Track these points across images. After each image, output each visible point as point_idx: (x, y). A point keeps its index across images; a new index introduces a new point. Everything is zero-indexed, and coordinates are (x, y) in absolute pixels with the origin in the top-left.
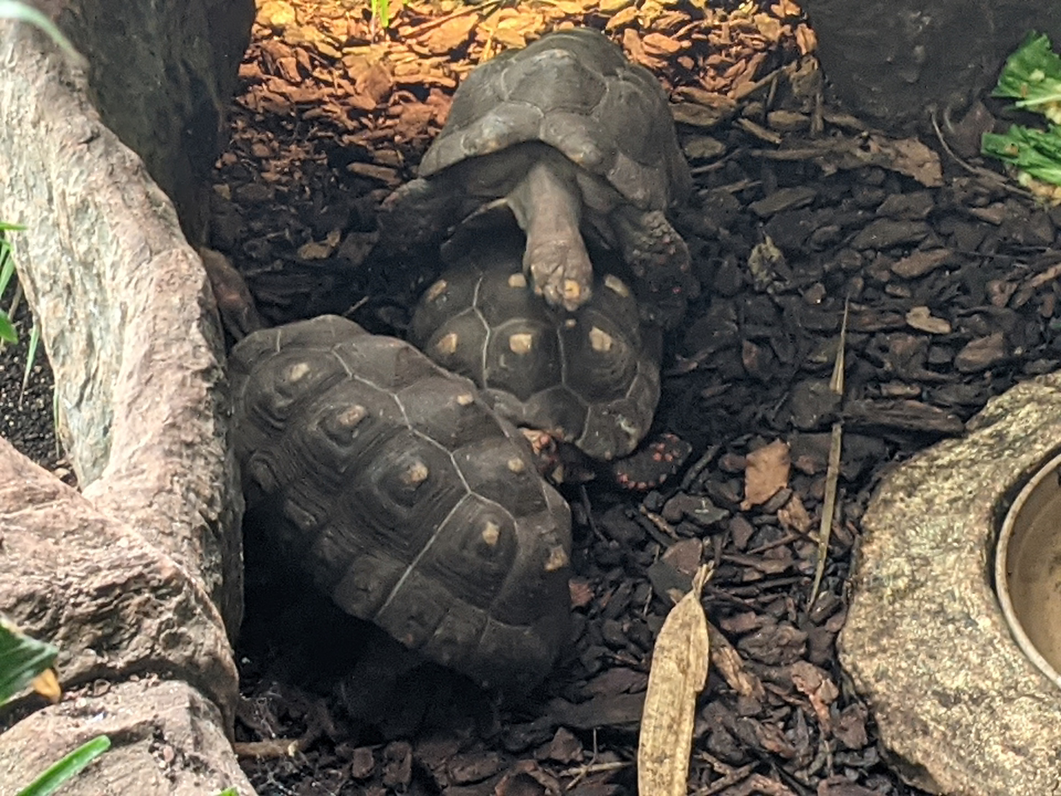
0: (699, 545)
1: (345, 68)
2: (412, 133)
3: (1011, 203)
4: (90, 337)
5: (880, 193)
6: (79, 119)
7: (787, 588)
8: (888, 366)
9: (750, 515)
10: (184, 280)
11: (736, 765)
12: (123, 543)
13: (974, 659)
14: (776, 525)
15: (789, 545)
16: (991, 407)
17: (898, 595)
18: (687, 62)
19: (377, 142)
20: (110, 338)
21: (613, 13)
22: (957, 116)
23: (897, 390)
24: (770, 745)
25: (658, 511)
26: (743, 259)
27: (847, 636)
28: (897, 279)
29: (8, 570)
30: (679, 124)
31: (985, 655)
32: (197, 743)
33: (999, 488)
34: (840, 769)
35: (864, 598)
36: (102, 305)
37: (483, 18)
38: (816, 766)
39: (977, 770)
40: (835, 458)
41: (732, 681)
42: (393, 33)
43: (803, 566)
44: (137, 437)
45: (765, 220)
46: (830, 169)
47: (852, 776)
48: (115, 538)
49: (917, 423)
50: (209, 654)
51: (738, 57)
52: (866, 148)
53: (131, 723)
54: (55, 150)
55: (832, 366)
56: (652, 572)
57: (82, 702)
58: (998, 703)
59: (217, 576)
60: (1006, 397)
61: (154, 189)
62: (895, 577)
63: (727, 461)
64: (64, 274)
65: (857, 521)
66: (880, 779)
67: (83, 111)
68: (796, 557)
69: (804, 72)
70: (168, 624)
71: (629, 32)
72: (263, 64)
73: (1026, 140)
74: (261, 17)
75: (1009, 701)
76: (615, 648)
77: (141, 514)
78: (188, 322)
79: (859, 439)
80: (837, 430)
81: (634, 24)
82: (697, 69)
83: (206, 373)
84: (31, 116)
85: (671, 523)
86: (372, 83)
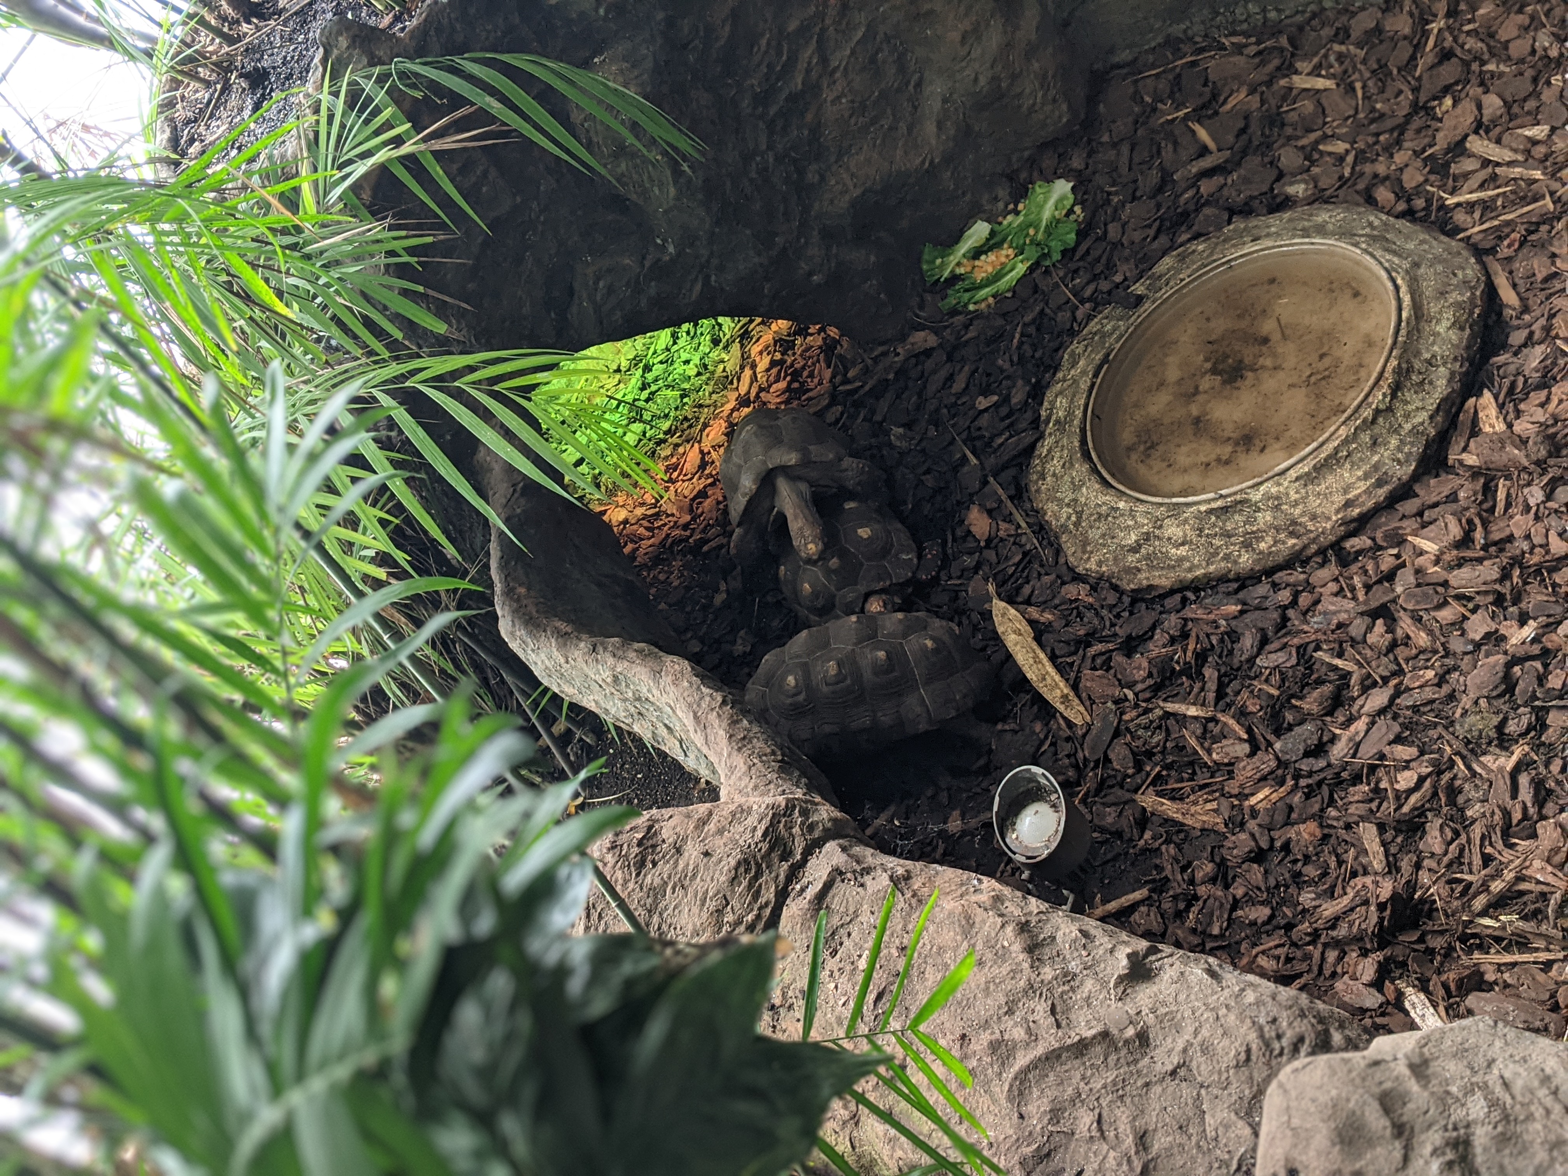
0: (978, 577)
1: (665, 512)
2: (714, 514)
3: (975, 323)
4: (666, 725)
5: (920, 367)
6: (582, 645)
7: (1030, 562)
8: (987, 434)
9: (988, 546)
10: (682, 672)
11: (1075, 653)
12: (755, 807)
13: (1131, 523)
14: (1002, 540)
15: (1014, 543)
16: (1043, 413)
17: (1077, 524)
18: (796, 385)
19: (704, 531)
20: (674, 719)
21: (749, 392)
22: (921, 307)
23: (1000, 441)
24: (1082, 632)
25: (950, 578)
26: (890, 445)
27: (1071, 559)
28: (959, 395)
29: (720, 861)
30: (815, 414)
31: (1134, 517)
32: (858, 862)
33: (1077, 444)
34: (1118, 616)
35: (1064, 538)
36: (657, 709)
37: (700, 442)
38: (1108, 624)
39: (1174, 567)
40: (1000, 491)
41: (1042, 619)
42: (671, 481)
43: (1028, 547)
44: (721, 754)
45: (884, 421)
46: (891, 376)
47: (1126, 614)
48: (750, 808)
49: (1021, 447)
50: (830, 820)
51: (814, 364)
52: (898, 354)
53: (825, 877)
54: (584, 666)
55: (965, 455)
56: (970, 605)
57: (798, 887)
58: (1157, 532)
59: (804, 780)
60: (1046, 404)
61: (636, 645)
62: (1069, 518)
63: (959, 532)
64: (633, 709)
65: (1033, 510)
66: (1138, 605)
67: (580, 640)
68: (1021, 546)
69: (845, 346)
70: (803, 823)
71: (762, 395)
72: (632, 541)
73: (958, 291)
74: (614, 523)
75: (1161, 527)
76: (984, 649)
77: (751, 785)
78: (698, 688)
79: (1003, 474)
80: (991, 479)
81: (761, 389)
82: (802, 384)
83: (724, 703)
84: (562, 661)
85: (959, 578)
86: (680, 509)
